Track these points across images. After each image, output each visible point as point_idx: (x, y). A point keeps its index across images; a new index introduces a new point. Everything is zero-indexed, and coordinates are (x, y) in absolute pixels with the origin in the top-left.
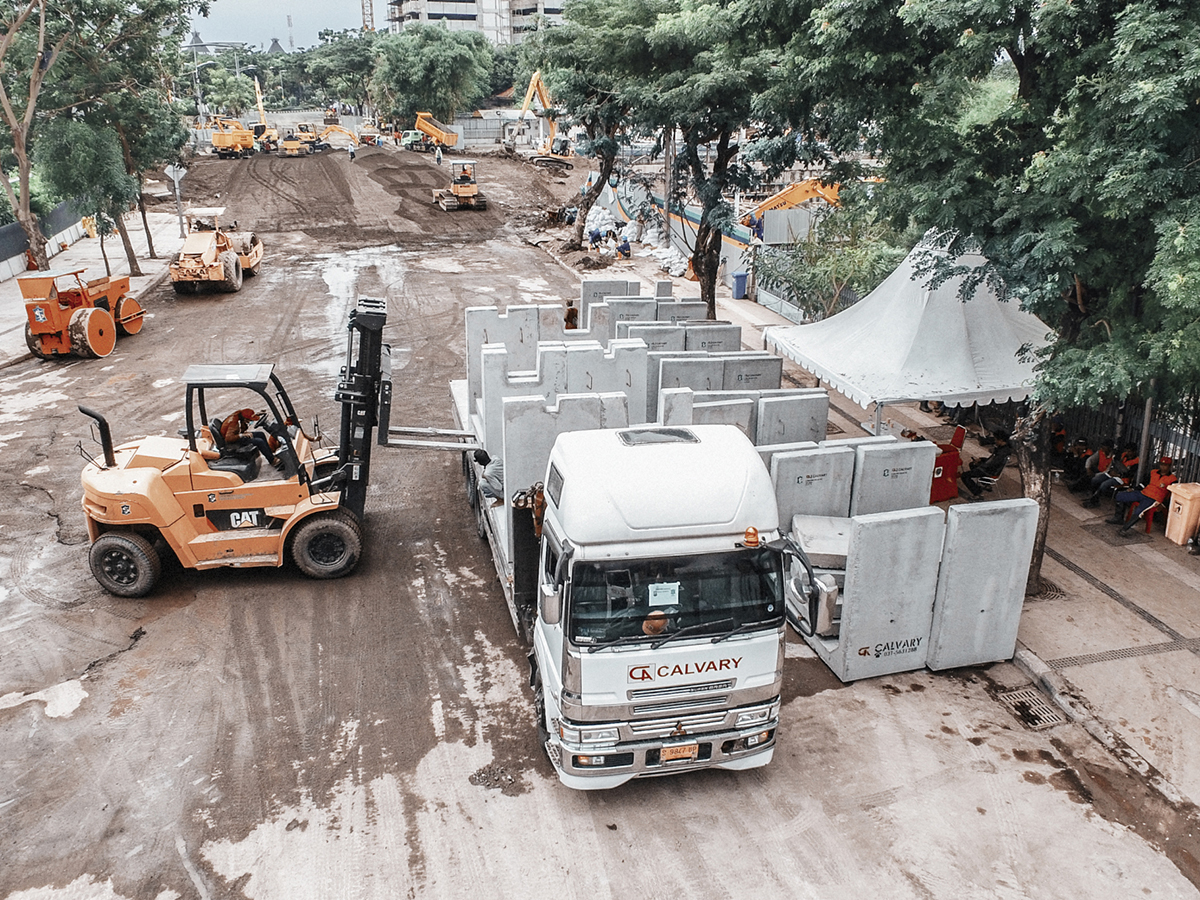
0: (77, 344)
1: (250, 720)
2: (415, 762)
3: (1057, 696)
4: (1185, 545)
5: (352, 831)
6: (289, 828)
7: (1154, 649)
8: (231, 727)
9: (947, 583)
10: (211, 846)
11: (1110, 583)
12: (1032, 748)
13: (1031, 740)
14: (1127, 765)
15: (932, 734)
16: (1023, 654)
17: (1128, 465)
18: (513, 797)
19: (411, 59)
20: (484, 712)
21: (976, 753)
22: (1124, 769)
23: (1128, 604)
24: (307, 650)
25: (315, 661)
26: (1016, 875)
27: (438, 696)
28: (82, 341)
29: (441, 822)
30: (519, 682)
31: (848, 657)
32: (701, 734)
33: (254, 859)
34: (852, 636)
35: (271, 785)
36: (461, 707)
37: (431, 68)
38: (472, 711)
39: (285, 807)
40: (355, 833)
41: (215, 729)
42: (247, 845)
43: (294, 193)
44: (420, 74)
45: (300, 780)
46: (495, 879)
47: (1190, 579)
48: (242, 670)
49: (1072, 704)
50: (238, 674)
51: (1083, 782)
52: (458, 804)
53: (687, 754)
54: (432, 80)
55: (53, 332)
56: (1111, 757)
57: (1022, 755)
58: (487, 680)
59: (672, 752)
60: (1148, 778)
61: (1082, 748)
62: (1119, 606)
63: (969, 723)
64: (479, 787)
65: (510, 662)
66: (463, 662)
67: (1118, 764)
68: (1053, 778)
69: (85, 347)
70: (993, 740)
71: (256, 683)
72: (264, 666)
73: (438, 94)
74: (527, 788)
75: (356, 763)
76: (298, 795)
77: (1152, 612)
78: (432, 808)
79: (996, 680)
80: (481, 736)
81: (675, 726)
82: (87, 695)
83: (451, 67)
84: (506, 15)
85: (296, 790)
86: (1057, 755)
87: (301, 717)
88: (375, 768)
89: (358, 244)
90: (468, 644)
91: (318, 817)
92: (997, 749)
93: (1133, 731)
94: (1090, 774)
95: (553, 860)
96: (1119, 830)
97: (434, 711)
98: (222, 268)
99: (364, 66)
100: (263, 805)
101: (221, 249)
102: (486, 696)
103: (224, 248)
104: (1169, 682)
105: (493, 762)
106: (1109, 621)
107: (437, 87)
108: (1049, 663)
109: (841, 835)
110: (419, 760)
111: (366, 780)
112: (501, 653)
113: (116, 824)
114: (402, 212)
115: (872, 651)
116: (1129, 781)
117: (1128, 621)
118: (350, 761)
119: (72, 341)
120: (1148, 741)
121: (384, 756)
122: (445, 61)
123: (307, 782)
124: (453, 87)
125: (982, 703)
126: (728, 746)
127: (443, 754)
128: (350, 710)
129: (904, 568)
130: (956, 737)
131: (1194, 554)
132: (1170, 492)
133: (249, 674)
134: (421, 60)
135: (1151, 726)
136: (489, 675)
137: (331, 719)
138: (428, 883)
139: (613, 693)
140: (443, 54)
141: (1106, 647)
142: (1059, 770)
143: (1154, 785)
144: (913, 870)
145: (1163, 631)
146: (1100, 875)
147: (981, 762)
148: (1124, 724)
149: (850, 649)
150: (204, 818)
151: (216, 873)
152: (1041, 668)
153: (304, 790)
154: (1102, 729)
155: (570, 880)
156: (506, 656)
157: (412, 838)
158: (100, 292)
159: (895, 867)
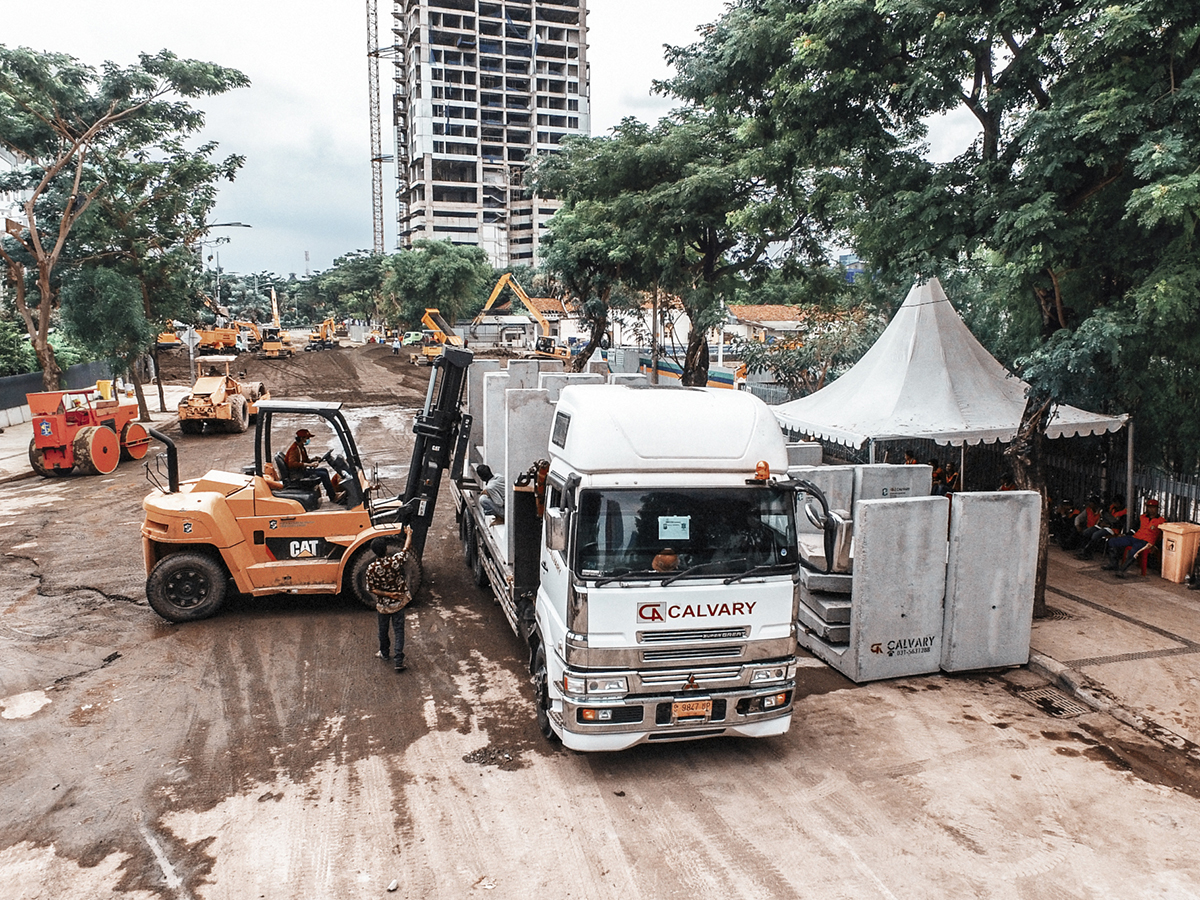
0: (80, 459)
1: (225, 718)
2: (405, 746)
3: (1079, 690)
4: (1182, 582)
5: (332, 800)
6: (261, 799)
7: (1172, 652)
8: (205, 724)
9: (956, 575)
10: (173, 815)
11: (1114, 608)
12: (1060, 730)
13: (1058, 723)
14: (1162, 742)
15: (954, 721)
16: (1037, 657)
17: (1117, 516)
18: (511, 772)
19: (418, 270)
20: (480, 709)
21: (1003, 734)
22: (1159, 745)
23: (1136, 622)
24: (292, 666)
25: (300, 674)
26: (1064, 826)
27: (431, 697)
28: (85, 457)
29: (431, 792)
30: (517, 686)
31: (861, 653)
32: (714, 691)
33: (220, 825)
34: (863, 629)
35: (243, 767)
36: (455, 705)
37: (435, 278)
38: (466, 707)
39: (259, 783)
40: (336, 802)
41: (188, 724)
42: (214, 815)
43: (303, 373)
44: (425, 283)
45: (276, 761)
46: (491, 836)
47: (1194, 606)
48: (222, 681)
49: (1095, 695)
50: (217, 684)
51: (1119, 755)
52: (450, 777)
53: (699, 711)
54: (436, 289)
55: (57, 446)
56: (1143, 737)
57: (1051, 736)
58: (483, 685)
59: (684, 708)
60: (1186, 751)
61: (1111, 730)
62: (1128, 624)
63: (991, 712)
64: (473, 764)
65: (508, 672)
66: (458, 672)
67: (1152, 742)
68: (1086, 752)
69: (88, 462)
70: (1019, 725)
71: (235, 689)
72: (245, 678)
73: (442, 300)
74: (526, 765)
75: (340, 747)
76: (274, 774)
77: (1161, 627)
78: (421, 782)
79: (1014, 682)
80: (476, 725)
81: (687, 679)
82: (50, 701)
83: (454, 277)
84: (505, 243)
85: (271, 770)
86: (1087, 736)
87: (281, 717)
88: (360, 750)
89: (361, 404)
90: (464, 659)
91: (293, 791)
92: (1023, 731)
93: (1162, 714)
94: (1125, 750)
95: (554, 820)
96: (1166, 791)
97: (426, 708)
98: (230, 408)
99: (374, 281)
100: (234, 782)
101: (229, 392)
102: (482, 697)
103: (233, 392)
104: (1191, 675)
105: (489, 746)
106: (1119, 633)
107: (440, 295)
108: (1066, 663)
109: (869, 797)
110: (408, 745)
111: (350, 761)
112: (498, 666)
113: (67, 800)
114: (405, 384)
115: (884, 648)
116: (1167, 754)
117: (1139, 634)
118: (334, 746)
119: (76, 456)
120: (1179, 721)
121: (370, 742)
122: (448, 272)
123: (284, 763)
124: (455, 294)
125: (1002, 698)
126: (743, 706)
127: (435, 740)
128: (336, 708)
129: (912, 555)
130: (978, 723)
131: (1192, 589)
132: (1161, 532)
133: (230, 683)
134: (426, 271)
135: (1181, 710)
136: (485, 681)
137: (315, 716)
138: (416, 841)
139: (621, 634)
140: (447, 266)
141: (1119, 652)
142: (1092, 746)
143: (1194, 756)
144: (951, 823)
145: (1176, 640)
146: (1152, 825)
147: (1009, 741)
148: (1152, 709)
149: (862, 645)
150: (167, 793)
151: (176, 837)
152: (1058, 668)
153: (281, 770)
154: (1129, 715)
155: (575, 836)
156: (503, 668)
157: (399, 804)
158: (108, 414)
159: (931, 821)
